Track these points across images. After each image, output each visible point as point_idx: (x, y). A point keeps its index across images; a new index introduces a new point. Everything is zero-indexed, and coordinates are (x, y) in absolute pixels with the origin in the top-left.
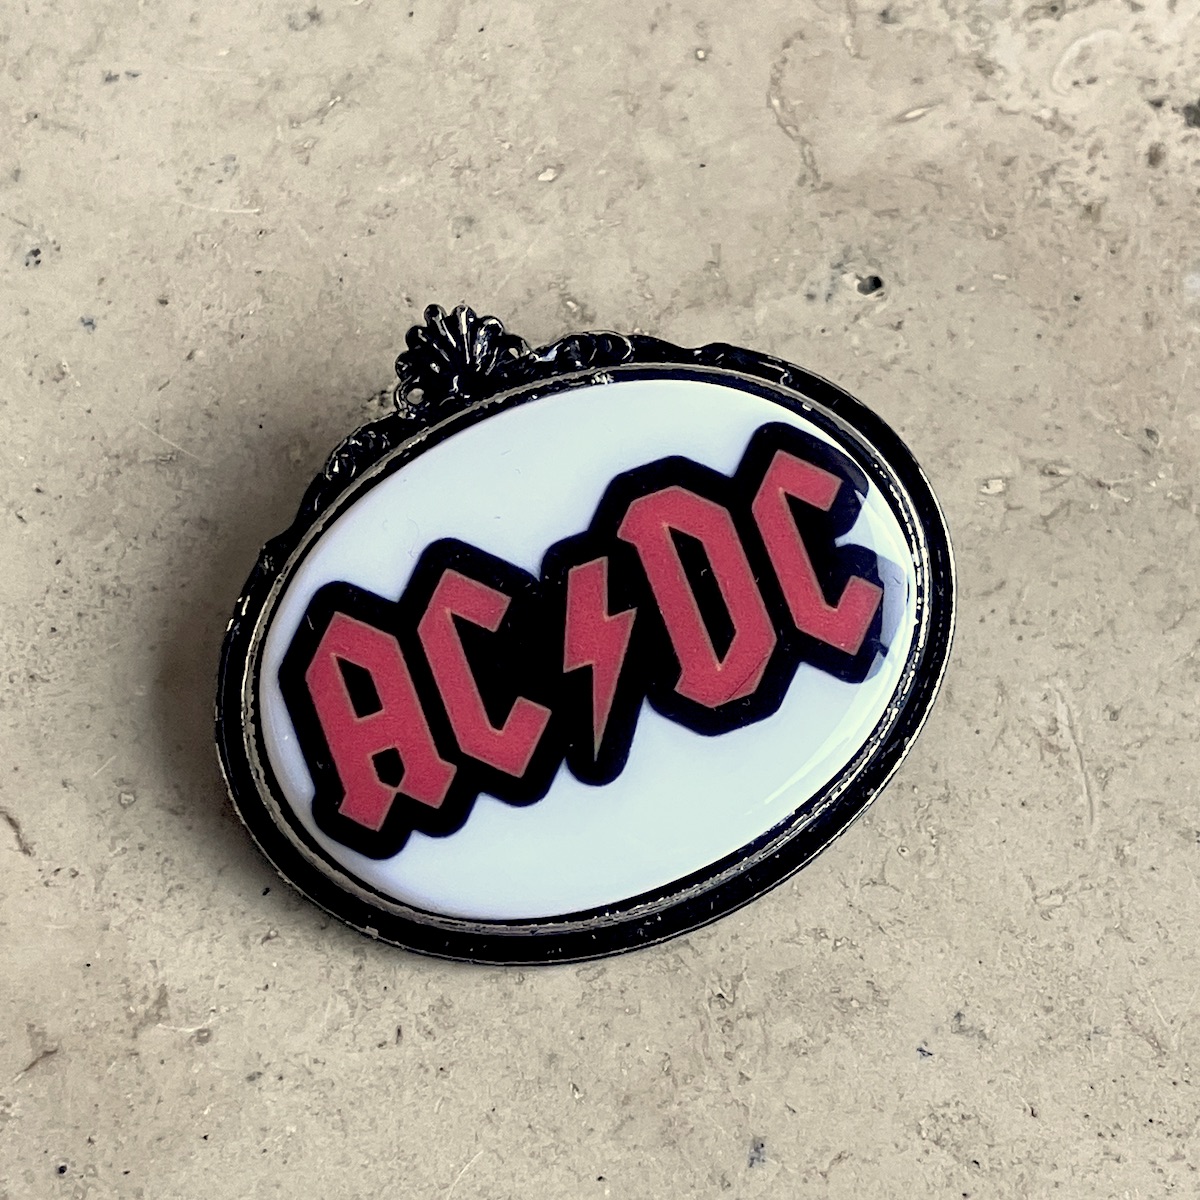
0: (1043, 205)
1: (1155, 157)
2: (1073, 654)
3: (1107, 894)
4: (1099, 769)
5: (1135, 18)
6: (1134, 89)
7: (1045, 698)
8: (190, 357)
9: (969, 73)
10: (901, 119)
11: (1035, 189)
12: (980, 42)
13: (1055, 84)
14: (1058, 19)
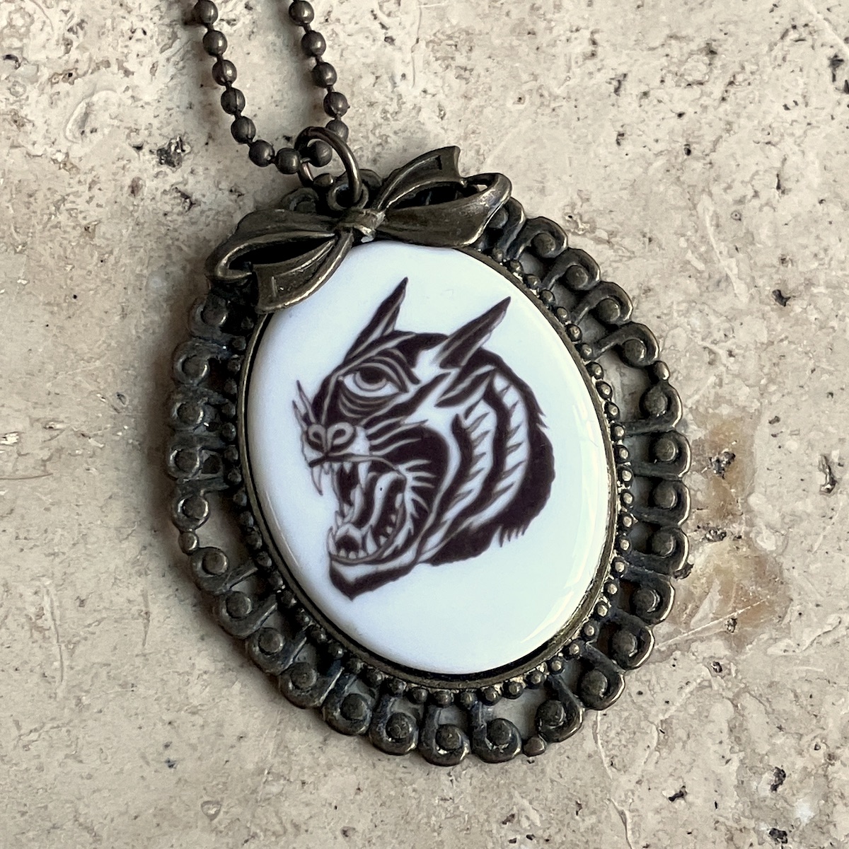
0: (55, 227)
1: (135, 189)
2: (58, 560)
3: (68, 731)
4: (69, 642)
5: (127, 81)
6: (124, 137)
7: (36, 593)
9: (7, 126)
11: (51, 214)
12: (16, 101)
13: (68, 133)
14: (72, 83)
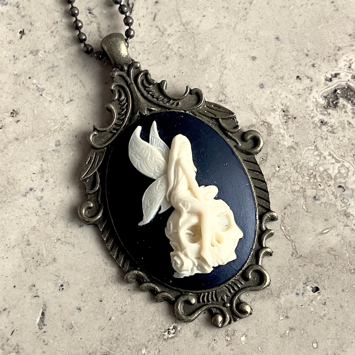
8: (110, 319)
10: (322, 233)
